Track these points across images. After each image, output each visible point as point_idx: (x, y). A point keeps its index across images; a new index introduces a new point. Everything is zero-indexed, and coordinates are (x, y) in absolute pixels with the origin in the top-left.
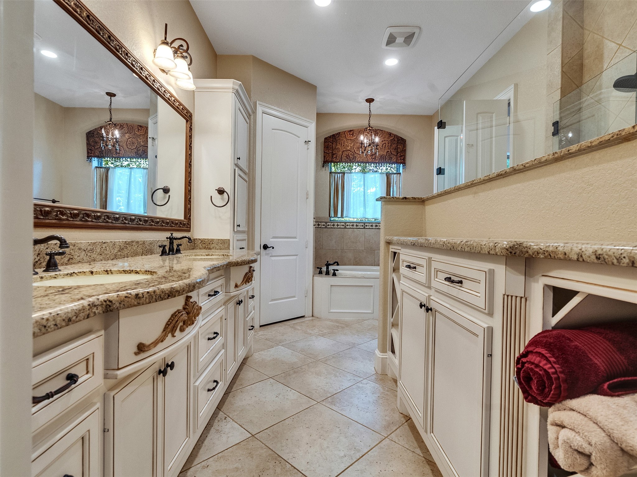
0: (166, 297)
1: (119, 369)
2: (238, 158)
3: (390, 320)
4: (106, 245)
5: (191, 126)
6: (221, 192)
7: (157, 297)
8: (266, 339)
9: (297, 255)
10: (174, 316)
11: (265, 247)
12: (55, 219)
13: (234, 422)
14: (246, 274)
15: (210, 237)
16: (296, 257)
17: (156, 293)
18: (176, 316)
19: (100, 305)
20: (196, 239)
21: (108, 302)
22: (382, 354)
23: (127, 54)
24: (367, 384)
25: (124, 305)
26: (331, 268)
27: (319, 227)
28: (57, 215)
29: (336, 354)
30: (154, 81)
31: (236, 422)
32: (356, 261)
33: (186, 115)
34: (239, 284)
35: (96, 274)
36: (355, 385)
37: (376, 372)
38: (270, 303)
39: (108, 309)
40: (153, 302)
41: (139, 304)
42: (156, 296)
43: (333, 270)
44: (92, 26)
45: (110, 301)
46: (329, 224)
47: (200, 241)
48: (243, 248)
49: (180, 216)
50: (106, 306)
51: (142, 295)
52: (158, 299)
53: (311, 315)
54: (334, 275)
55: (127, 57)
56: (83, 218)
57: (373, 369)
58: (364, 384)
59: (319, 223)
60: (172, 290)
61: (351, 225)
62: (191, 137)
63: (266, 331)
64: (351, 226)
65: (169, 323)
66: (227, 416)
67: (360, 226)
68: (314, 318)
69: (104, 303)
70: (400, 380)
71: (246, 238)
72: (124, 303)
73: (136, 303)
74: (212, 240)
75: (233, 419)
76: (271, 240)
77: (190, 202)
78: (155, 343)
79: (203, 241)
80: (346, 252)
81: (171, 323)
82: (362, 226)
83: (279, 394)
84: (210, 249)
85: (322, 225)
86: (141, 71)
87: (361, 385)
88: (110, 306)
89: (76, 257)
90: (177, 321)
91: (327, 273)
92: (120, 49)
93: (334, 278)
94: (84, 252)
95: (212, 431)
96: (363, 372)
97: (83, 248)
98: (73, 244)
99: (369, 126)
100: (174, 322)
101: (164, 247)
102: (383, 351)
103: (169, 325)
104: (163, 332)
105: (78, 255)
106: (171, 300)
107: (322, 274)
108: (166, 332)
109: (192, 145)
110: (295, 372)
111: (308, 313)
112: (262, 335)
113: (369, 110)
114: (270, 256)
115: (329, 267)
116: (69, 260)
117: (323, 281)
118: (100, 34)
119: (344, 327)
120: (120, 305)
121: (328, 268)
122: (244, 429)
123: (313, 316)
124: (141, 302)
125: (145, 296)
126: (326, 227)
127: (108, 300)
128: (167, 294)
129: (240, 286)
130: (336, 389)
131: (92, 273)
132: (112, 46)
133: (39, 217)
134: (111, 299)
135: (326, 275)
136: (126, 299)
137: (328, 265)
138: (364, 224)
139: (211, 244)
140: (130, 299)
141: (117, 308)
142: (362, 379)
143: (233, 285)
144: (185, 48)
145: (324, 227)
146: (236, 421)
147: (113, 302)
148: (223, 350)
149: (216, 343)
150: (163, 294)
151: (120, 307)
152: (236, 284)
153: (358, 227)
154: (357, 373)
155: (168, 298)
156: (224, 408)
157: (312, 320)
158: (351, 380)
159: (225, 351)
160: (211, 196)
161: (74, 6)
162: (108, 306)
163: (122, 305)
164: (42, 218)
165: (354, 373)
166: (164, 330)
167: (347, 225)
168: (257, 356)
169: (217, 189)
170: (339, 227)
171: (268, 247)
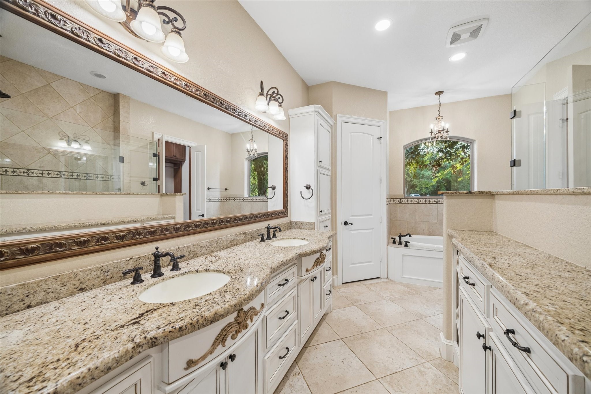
0: (208, 324)
1: (169, 384)
2: (320, 162)
3: (454, 311)
4: (220, 240)
5: (287, 143)
6: (308, 187)
7: (200, 325)
8: (345, 297)
9: (373, 229)
10: (223, 331)
11: (346, 223)
12: (184, 231)
13: (304, 380)
14: (316, 260)
15: (301, 221)
16: (372, 230)
17: (198, 323)
18: (225, 331)
19: (146, 344)
20: (292, 221)
21: (153, 340)
22: (446, 340)
23: (234, 110)
24: (429, 368)
25: (167, 339)
26: (404, 239)
27: (395, 202)
28: (185, 229)
29: (402, 325)
30: (256, 121)
31: (305, 381)
32: (429, 232)
33: (282, 137)
34: (309, 269)
35: (200, 272)
36: (417, 367)
37: (440, 356)
38: (350, 266)
39: (154, 345)
40: (195, 331)
41: (182, 335)
42: (198, 326)
43: (405, 241)
44: (208, 99)
45: (156, 338)
46: (403, 200)
47: (295, 223)
48: (327, 226)
49: (279, 207)
50: (152, 342)
51: (185, 327)
52: (201, 327)
53: (386, 277)
54: (406, 245)
55: (234, 111)
56: (204, 226)
57: (438, 351)
58: (425, 368)
59: (395, 200)
60: (216, 316)
61: (423, 200)
62: (287, 151)
63: (346, 289)
64: (423, 202)
65: (218, 338)
66: (300, 372)
67: (433, 201)
68: (388, 280)
69: (150, 341)
70: (461, 388)
71: (330, 217)
72: (168, 338)
73: (179, 335)
74: (303, 223)
75: (304, 376)
76: (350, 218)
77: (287, 196)
78: (203, 358)
79: (296, 223)
80: (419, 223)
81: (219, 338)
82: (435, 201)
83: (345, 359)
84: (301, 229)
85: (397, 201)
86: (246, 117)
87: (422, 369)
88: (155, 342)
89: (199, 253)
90: (226, 334)
91: (400, 244)
92: (229, 108)
93: (406, 249)
94: (204, 248)
95: (287, 385)
96: (427, 352)
97: (203, 245)
98: (197, 244)
99: (439, 116)
100: (222, 337)
101: (263, 235)
102: (448, 337)
103: (217, 340)
104: (212, 346)
105: (200, 251)
106: (214, 324)
107: (395, 243)
108: (214, 347)
109: (288, 156)
110: (362, 338)
111: (383, 275)
112: (343, 292)
113: (438, 101)
114: (350, 230)
115: (402, 238)
116: (194, 256)
117: (396, 251)
118: (214, 103)
119: (415, 294)
120: (164, 340)
121: (400, 239)
122: (310, 390)
123: (387, 278)
124: (184, 333)
125: (187, 328)
126: (401, 203)
127: (154, 337)
128: (210, 320)
129: (310, 270)
130: (396, 367)
131: (197, 271)
132: (223, 108)
133: (173, 232)
134: (157, 336)
135: (399, 245)
136: (170, 334)
137: (400, 237)
138: (437, 200)
139: (302, 225)
140: (173, 333)
141: (161, 343)
142: (424, 361)
143: (304, 270)
144: (276, 92)
145: (399, 202)
146: (306, 379)
147: (158, 339)
148: (297, 321)
149: (288, 318)
150: (206, 322)
151: (164, 341)
152: (307, 269)
153: (430, 202)
154: (420, 352)
155: (211, 324)
156: (301, 362)
157: (387, 282)
158: (413, 360)
159: (298, 322)
160: (301, 192)
161: (195, 92)
162: (153, 343)
163: (165, 340)
164: (175, 232)
165: (417, 351)
166: (213, 345)
167: (420, 201)
168: (335, 314)
169: (305, 186)
170: (412, 202)
171: (348, 224)
